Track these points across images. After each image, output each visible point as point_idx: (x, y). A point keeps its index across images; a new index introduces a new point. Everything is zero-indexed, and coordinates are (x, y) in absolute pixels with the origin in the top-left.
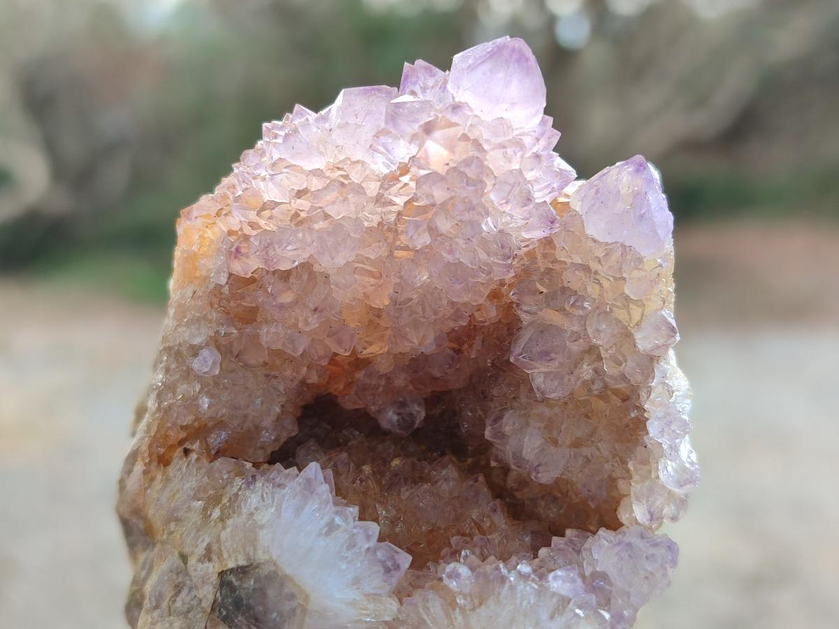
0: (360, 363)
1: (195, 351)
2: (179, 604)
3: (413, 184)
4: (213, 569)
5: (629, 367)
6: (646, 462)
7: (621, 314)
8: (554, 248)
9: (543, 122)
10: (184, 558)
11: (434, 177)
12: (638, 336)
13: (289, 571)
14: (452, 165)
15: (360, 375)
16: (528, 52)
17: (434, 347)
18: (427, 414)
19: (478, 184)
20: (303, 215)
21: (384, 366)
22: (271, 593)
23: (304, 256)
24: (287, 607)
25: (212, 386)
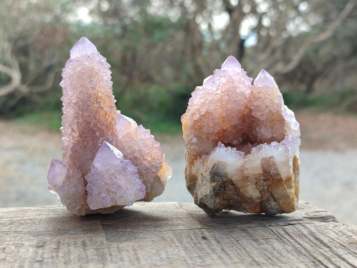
0: (225, 131)
1: (191, 139)
2: (204, 183)
3: (221, 88)
4: (208, 173)
5: (275, 107)
6: (288, 127)
7: (269, 97)
8: (253, 93)
9: (242, 70)
10: (202, 174)
11: (224, 84)
12: (274, 101)
13: (221, 161)
14: (227, 81)
15: (225, 133)
16: (234, 57)
17: (238, 121)
18: (242, 139)
19: (233, 82)
20: (203, 102)
21: (229, 130)
22: (219, 167)
23: (206, 110)
24: (223, 167)
25: (197, 144)
